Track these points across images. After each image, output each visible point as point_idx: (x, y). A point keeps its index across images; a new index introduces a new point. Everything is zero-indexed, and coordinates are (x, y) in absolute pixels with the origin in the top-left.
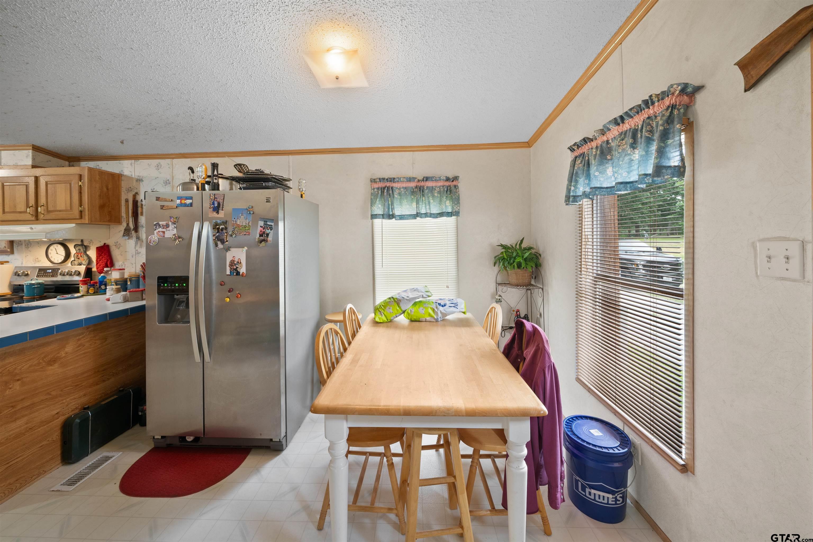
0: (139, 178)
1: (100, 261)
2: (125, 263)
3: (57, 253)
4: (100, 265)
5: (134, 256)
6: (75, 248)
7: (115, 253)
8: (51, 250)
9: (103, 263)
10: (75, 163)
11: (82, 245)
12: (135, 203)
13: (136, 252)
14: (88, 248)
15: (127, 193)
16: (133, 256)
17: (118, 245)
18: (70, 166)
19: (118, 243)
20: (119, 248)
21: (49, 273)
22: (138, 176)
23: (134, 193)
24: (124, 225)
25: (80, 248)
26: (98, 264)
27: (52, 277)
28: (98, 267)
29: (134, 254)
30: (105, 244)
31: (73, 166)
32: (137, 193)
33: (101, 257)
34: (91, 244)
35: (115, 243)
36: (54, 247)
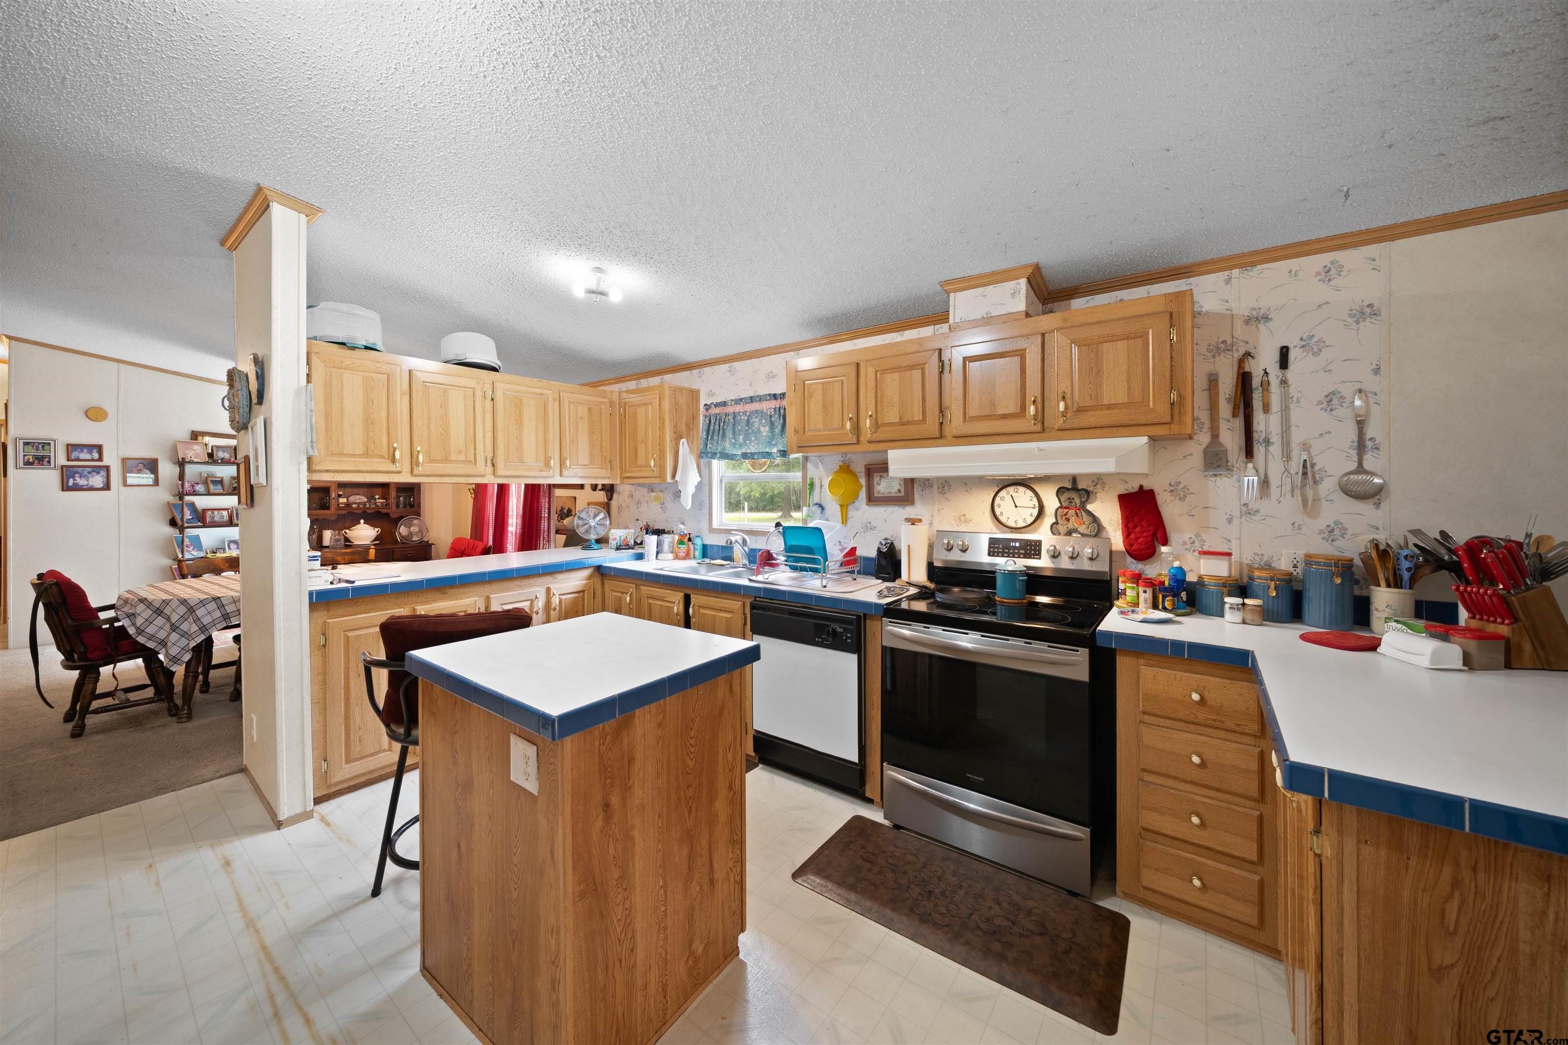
0: (1255, 313)
1: (1135, 527)
2: (1204, 537)
3: (1016, 507)
4: (1137, 539)
5: (1236, 521)
6: (1057, 496)
7: (1169, 509)
8: (1002, 499)
9: (1145, 534)
10: (1056, 304)
11: (1075, 489)
12: (1244, 380)
13: (1244, 509)
14: (1091, 496)
15: (1214, 357)
16: (1230, 521)
17: (1178, 491)
18: (1045, 313)
19: (1181, 486)
20: (1182, 499)
21: (1015, 547)
22: (1253, 309)
23: (1237, 355)
24: (1204, 438)
25: (1074, 495)
26: (1132, 536)
27: (1025, 558)
28: (1132, 542)
29: (1236, 513)
30: (1141, 487)
31: (1051, 311)
32: (1248, 354)
33: (1136, 519)
34: (1099, 486)
35: (1170, 484)
36: (1008, 493)
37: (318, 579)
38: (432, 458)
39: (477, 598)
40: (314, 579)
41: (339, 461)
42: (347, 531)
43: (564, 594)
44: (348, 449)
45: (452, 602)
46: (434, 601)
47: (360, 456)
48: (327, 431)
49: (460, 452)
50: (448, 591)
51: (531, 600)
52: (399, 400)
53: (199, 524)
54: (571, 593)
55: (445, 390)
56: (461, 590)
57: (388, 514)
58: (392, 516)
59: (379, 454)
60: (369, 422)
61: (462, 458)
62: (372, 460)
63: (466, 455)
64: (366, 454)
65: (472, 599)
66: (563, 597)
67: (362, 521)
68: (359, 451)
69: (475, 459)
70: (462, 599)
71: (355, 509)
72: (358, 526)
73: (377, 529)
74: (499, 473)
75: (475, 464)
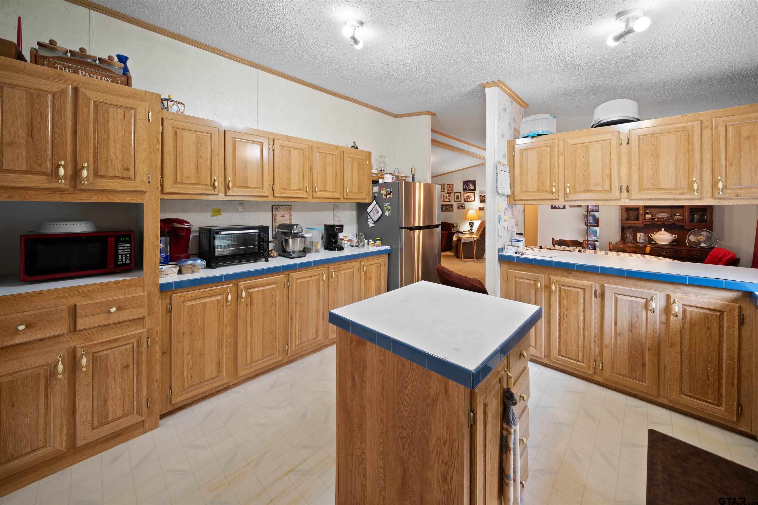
37: (510, 250)
38: (577, 190)
39: (593, 283)
40: (509, 250)
41: (526, 195)
42: (652, 234)
43: (691, 306)
44: (530, 189)
45: (575, 280)
46: (563, 276)
47: (536, 191)
48: (521, 181)
49: (598, 184)
50: (572, 272)
51: (647, 299)
52: (556, 159)
53: (596, 225)
54: (701, 308)
55: (587, 146)
56: (582, 274)
57: (683, 226)
58: (685, 227)
59: (545, 190)
60: (540, 173)
61: (599, 188)
62: (542, 193)
63: (602, 187)
64: (538, 191)
65: (590, 282)
66: (688, 309)
67: (663, 229)
68: (535, 189)
69: (611, 188)
70: (582, 280)
71: (657, 221)
72: (660, 232)
73: (674, 236)
74: (633, 197)
75: (611, 191)
